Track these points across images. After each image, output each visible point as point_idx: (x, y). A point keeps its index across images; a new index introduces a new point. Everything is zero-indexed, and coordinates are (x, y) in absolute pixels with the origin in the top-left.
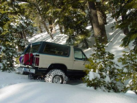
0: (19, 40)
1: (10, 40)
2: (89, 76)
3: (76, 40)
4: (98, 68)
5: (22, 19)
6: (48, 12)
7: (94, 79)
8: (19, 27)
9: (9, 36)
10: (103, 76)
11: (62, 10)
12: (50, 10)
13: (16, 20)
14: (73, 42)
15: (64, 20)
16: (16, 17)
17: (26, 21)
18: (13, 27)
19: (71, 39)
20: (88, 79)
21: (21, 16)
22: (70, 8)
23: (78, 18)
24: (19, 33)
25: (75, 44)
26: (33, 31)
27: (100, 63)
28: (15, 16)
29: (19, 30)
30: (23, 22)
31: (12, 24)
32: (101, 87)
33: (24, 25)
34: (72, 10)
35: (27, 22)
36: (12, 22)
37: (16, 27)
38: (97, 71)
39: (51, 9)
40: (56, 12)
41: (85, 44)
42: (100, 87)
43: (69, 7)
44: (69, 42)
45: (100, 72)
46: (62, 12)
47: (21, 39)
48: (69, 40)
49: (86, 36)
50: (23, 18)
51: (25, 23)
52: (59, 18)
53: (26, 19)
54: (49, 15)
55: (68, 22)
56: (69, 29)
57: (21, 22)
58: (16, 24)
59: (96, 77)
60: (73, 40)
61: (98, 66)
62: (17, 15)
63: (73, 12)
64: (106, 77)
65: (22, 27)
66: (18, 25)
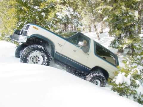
0: (61, 31)
1: (49, 27)
2: (116, 79)
3: (121, 44)
4: (132, 74)
5: (69, 11)
6: (97, 8)
7: (121, 83)
8: (64, 17)
9: (50, 23)
10: (136, 84)
11: (113, 9)
12: (100, 7)
13: (63, 11)
14: (117, 45)
15: (113, 19)
16: (63, 8)
17: (72, 13)
18: (58, 17)
19: (116, 42)
20: (115, 82)
21: (69, 7)
22: (122, 7)
23: (129, 19)
24: (63, 24)
25: (119, 48)
26: (77, 25)
27: (135, 68)
28: (63, 6)
29: (63, 21)
30: (69, 14)
31: (58, 14)
32: (129, 97)
33: (70, 17)
34: (123, 9)
35: (73, 15)
36: (59, 12)
37: (61, 17)
38: (129, 76)
39: (102, 5)
40: (106, 10)
41: (131, 50)
42: (127, 96)
43: (122, 5)
44: (113, 44)
45: (133, 79)
46: (112, 10)
47: (64, 31)
48: (113, 42)
49: (134, 41)
50: (70, 9)
51: (71, 15)
52: (108, 17)
53: (73, 11)
54: (98, 12)
55: (117, 22)
56: (116, 29)
57: (68, 13)
58: (62, 14)
59: (125, 83)
60: (119, 43)
61: (132, 70)
62: (65, 6)
63: (125, 11)
64: (139, 86)
65: (67, 19)
66: (63, 16)
